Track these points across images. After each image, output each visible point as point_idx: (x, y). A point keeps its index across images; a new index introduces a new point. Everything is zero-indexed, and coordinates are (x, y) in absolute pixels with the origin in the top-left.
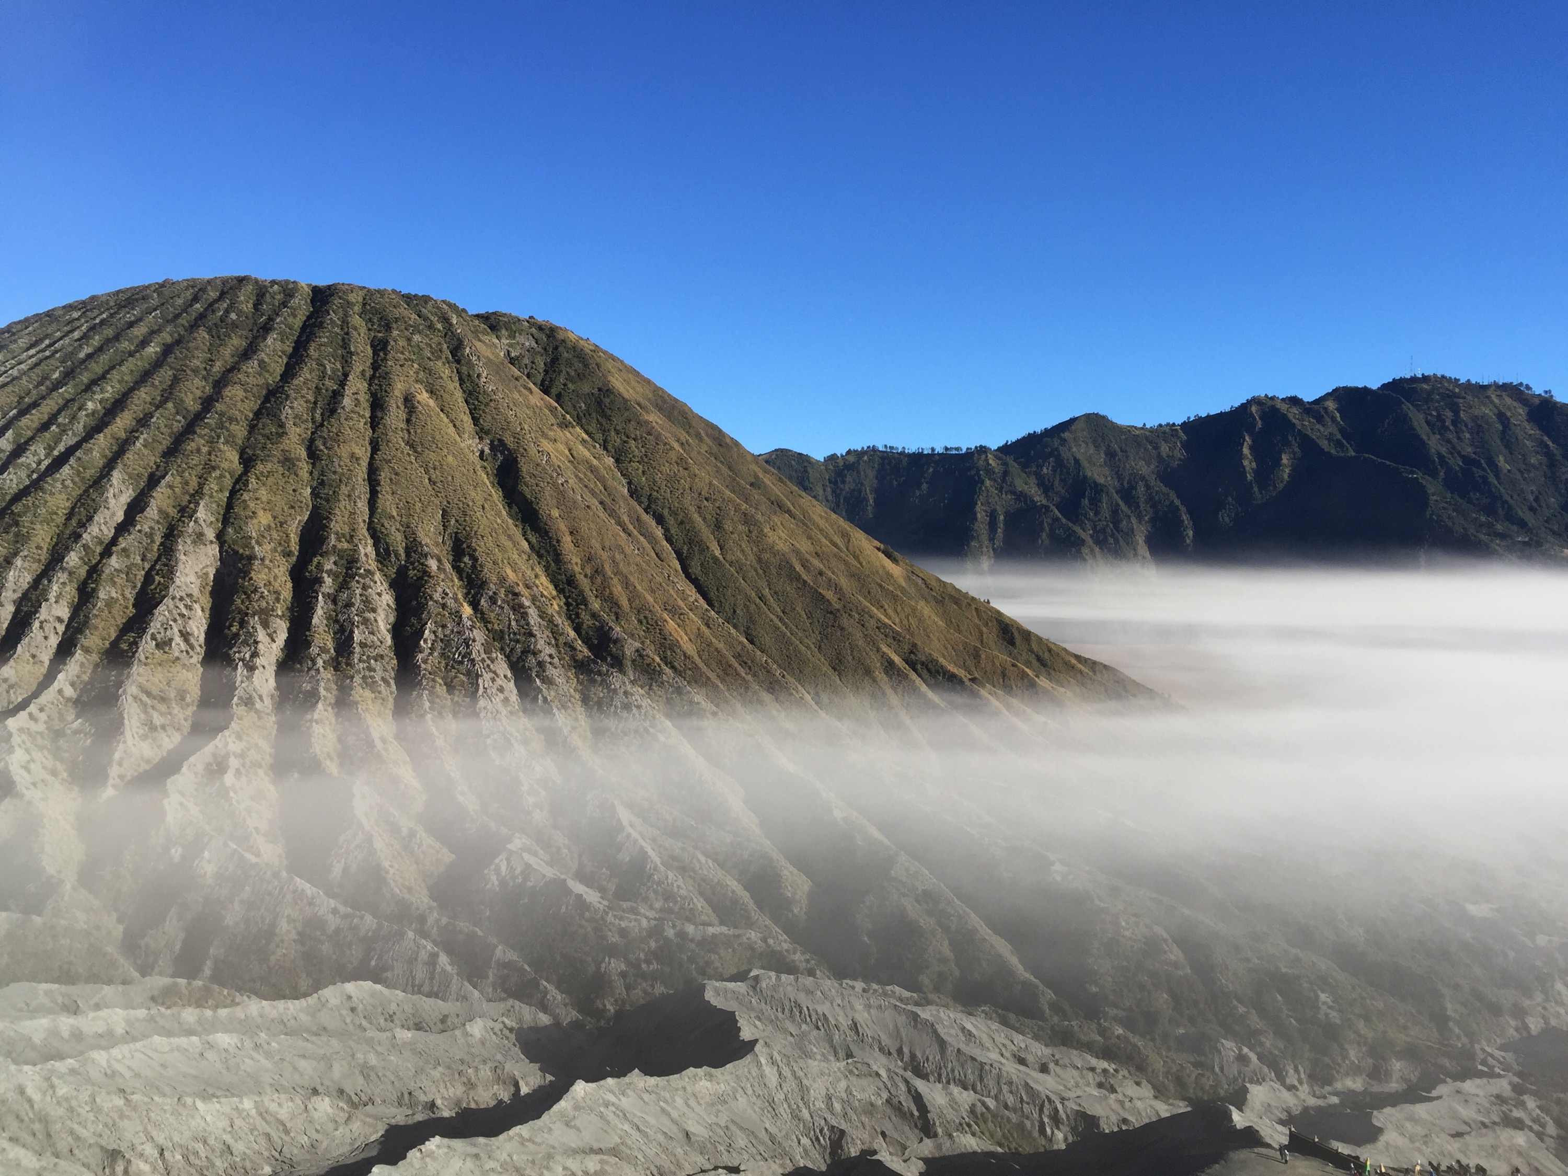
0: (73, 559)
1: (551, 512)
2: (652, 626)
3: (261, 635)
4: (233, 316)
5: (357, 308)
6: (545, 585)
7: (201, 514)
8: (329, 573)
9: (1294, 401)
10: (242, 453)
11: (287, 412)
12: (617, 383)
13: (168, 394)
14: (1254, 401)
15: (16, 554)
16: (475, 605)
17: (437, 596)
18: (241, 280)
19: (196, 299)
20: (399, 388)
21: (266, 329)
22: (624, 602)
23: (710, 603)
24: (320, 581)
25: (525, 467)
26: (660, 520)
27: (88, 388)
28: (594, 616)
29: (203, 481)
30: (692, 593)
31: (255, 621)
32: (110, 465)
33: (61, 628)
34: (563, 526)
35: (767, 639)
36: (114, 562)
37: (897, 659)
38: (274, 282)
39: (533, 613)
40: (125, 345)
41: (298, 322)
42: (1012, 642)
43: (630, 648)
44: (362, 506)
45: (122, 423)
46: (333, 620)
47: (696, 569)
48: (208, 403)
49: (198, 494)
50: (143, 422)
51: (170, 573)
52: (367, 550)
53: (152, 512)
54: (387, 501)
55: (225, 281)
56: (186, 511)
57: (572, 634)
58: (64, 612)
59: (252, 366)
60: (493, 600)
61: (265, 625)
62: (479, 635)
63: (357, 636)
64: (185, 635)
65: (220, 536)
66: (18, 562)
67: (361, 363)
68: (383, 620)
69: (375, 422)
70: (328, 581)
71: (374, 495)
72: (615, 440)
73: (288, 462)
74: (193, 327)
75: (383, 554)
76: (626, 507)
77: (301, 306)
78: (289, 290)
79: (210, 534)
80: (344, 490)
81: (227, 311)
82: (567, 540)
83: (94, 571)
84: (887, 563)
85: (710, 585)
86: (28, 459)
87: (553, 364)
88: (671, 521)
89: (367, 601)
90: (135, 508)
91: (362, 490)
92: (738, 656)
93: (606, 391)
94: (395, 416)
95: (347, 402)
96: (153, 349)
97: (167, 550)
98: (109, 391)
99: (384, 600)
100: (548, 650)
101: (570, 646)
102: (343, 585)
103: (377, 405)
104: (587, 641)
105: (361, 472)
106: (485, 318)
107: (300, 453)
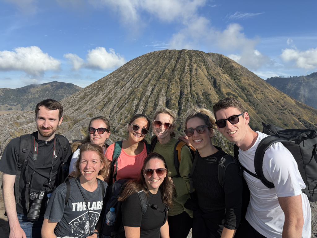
0: (144, 99)
4: (166, 57)
5: (186, 54)
7: (163, 91)
8: (184, 101)
10: (169, 81)
11: (176, 73)
12: (234, 65)
13: (156, 71)
15: (135, 98)
18: (167, 50)
19: (160, 54)
20: (194, 68)
21: (171, 58)
24: (182, 103)
25: (218, 81)
27: (143, 71)
32: (148, 83)
33: (143, 110)
36: (150, 99)
37: (297, 120)
38: (172, 50)
40: (149, 63)
41: (176, 57)
44: (189, 89)
45: (150, 76)
48: (163, 72)
49: (162, 88)
50: (153, 75)
51: (158, 101)
52: (190, 97)
53: (155, 91)
54: (193, 89)
55: (164, 51)
56: (160, 91)
58: (142, 108)
59: (169, 65)
65: (166, 95)
66: (135, 99)
67: (188, 63)
69: (190, 74)
70: (184, 103)
71: (191, 87)
73: (176, 82)
74: (160, 59)
75: (193, 98)
77: (177, 54)
78: (175, 51)
79: (164, 95)
80: (186, 87)
81: (165, 56)
83: (147, 102)
86: (136, 82)
87: (221, 62)
89: (191, 106)
90: (153, 90)
91: (189, 86)
93: (232, 66)
94: (194, 73)
95: (186, 70)
96: (153, 63)
97: (158, 98)
98: (147, 71)
102: (186, 103)
103: (191, 71)
105: (188, 83)
106: (208, 54)
107: (178, 80)
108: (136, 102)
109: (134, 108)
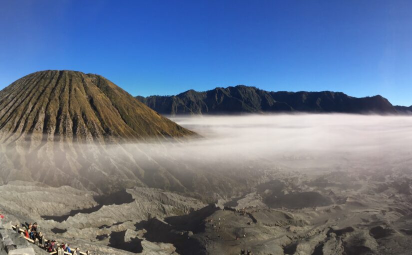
0: (24, 116)
1: (99, 108)
2: (116, 128)
3: (52, 128)
4: (48, 77)
5: (67, 74)
6: (98, 120)
7: (42, 109)
8: (62, 118)
9: (223, 88)
10: (49, 99)
11: (56, 92)
12: (110, 85)
13: (37, 90)
14: (217, 88)
15: (17, 116)
16: (86, 124)
17: (80, 122)
18: (49, 71)
19: (41, 74)
20: (73, 88)
21: (53, 78)
22: (111, 123)
23: (126, 123)
24: (61, 120)
25: (94, 100)
26: (117, 109)
27: (26, 90)
28: (106, 126)
29: (43, 103)
30: (123, 122)
31: (51, 126)
32: (29, 102)
33: (23, 127)
34: (101, 110)
35: (136, 129)
36: (30, 117)
37: (159, 132)
38: (54, 71)
39: (96, 125)
40: (31, 83)
41: (57, 77)
42: (179, 129)
43: (112, 131)
44: (68, 107)
45: (31, 95)
46: (63, 126)
47: (124, 117)
48: (43, 91)
49: (42, 106)
50: (34, 94)
51: (38, 118)
52: (68, 114)
53: (35, 109)
54: (72, 107)
55: (47, 71)
56: (40, 108)
57: (102, 129)
58: (23, 124)
59: (50, 85)
60: (89, 123)
61: (52, 127)
62: (86, 129)
63: (67, 129)
64: (40, 128)
65: (45, 112)
67: (68, 83)
68: (71, 127)
69: (70, 93)
70: (62, 120)
72: (109, 95)
73: (56, 100)
74: (41, 79)
75: (71, 115)
76: (112, 107)
77: (58, 74)
78: (56, 72)
79: (44, 112)
80: (65, 104)
82: (101, 113)
83: (27, 118)
84: (158, 115)
85: (126, 120)
86: (18, 101)
87: (99, 82)
88: (119, 109)
89: (68, 123)
90: (33, 108)
91: (68, 104)
92: (131, 132)
93: (108, 87)
94: (73, 92)
95: (65, 90)
96: (35, 83)
97: (38, 115)
98: (29, 90)
99: (71, 123)
100: (98, 132)
101: (102, 131)
102: (65, 120)
103: (70, 90)
104: (105, 130)
105: (68, 102)
106: (88, 75)
107: (58, 98)
108: (17, 119)
109: (15, 125)
